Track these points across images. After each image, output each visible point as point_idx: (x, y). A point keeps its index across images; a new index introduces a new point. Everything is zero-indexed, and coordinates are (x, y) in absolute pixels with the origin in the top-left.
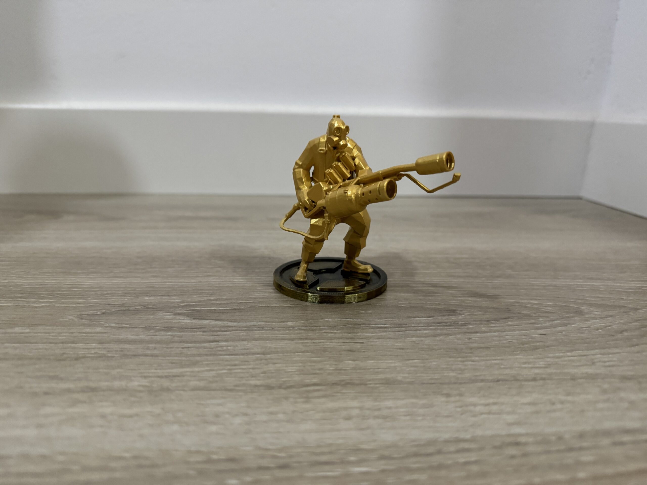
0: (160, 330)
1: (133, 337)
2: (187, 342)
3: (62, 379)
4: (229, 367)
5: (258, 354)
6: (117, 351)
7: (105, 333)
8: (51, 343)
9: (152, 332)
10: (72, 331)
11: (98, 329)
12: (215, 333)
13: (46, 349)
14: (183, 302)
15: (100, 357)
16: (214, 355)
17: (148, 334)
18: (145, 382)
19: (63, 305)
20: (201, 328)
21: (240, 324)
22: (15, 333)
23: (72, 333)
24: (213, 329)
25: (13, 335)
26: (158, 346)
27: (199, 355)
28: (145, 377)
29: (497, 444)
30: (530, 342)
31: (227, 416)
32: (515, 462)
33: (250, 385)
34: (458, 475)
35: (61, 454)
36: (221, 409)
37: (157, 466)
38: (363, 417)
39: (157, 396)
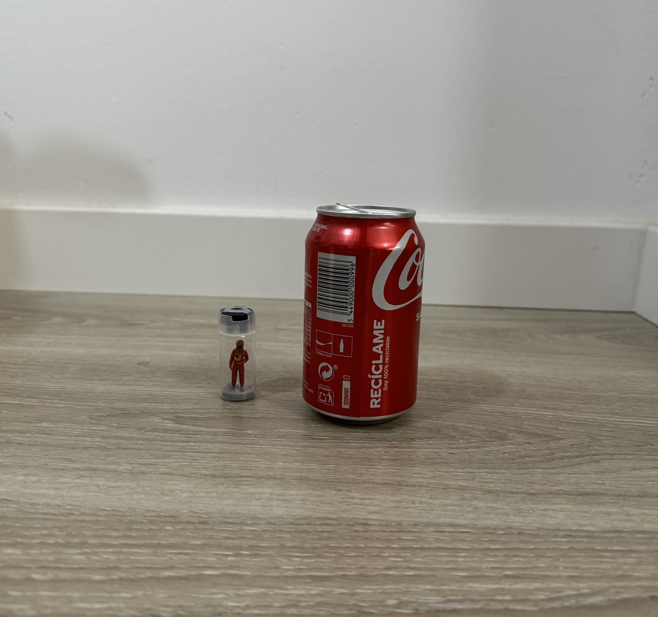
0: (148, 431)
1: (128, 435)
2: (166, 441)
3: (73, 461)
4: (190, 461)
5: (216, 453)
6: (114, 444)
7: (107, 431)
8: (67, 436)
9: (142, 432)
11: (103, 428)
12: (189, 436)
13: (64, 440)
14: (171, 409)
15: (101, 448)
16: (182, 452)
17: (140, 433)
18: (129, 467)
19: (79, 407)
20: (180, 431)
21: (210, 429)
22: (43, 427)
23: (84, 429)
24: (188, 433)
25: (41, 428)
26: (144, 442)
27: (172, 451)
28: (130, 464)
29: (351, 523)
30: (434, 458)
31: (178, 492)
32: (356, 534)
33: (201, 474)
34: (312, 537)
35: (69, 505)
36: (175, 487)
37: (126, 516)
38: (270, 499)
39: (135, 476)
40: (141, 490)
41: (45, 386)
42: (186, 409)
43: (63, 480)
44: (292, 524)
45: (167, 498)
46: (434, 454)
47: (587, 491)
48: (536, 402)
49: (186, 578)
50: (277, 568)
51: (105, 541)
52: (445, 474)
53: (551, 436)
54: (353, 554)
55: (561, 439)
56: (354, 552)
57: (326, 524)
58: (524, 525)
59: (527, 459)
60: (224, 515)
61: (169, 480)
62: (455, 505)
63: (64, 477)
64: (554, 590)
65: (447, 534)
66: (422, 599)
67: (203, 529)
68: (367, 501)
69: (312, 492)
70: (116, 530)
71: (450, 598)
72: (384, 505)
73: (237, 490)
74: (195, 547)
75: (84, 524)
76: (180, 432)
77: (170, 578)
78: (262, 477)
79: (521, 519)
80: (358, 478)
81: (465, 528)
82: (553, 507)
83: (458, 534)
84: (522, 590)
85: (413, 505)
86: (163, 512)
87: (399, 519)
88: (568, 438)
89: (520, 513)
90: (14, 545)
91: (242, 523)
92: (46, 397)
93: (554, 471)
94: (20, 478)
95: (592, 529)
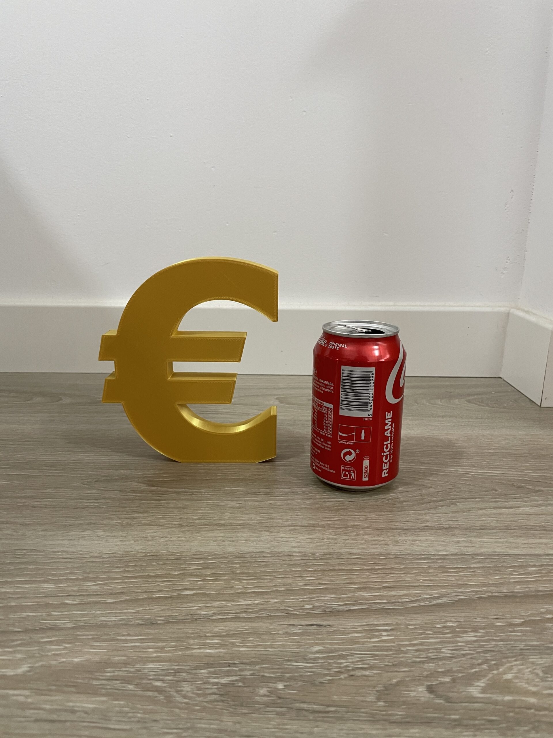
0: (129, 492)
1: (114, 496)
3: (77, 518)
4: (163, 515)
5: (180, 508)
6: (105, 504)
7: (98, 494)
8: (68, 499)
9: (124, 494)
10: (80, 492)
11: (94, 491)
12: (159, 495)
13: (66, 502)
14: (143, 474)
16: (156, 508)
17: (122, 494)
19: (73, 475)
21: (174, 490)
22: (48, 493)
24: (158, 493)
26: (127, 501)
27: (148, 508)
28: (119, 518)
29: (281, 555)
30: (339, 506)
31: (157, 538)
32: (284, 562)
33: (172, 524)
34: (254, 566)
35: (81, 551)
36: (155, 535)
37: (123, 557)
38: (223, 541)
39: (125, 528)
40: (130, 537)
41: (42, 458)
42: (154, 474)
43: (73, 533)
44: (239, 557)
45: (150, 543)
46: (338, 503)
47: (445, 526)
48: (416, 458)
49: (171, 597)
50: (232, 587)
51: (111, 575)
52: (346, 517)
53: (424, 485)
54: (283, 576)
55: (431, 487)
56: (283, 575)
57: (263, 556)
58: (399, 551)
59: (404, 503)
60: (191, 553)
61: (150, 529)
62: (352, 540)
63: (72, 531)
64: (416, 595)
65: (346, 560)
66: (328, 604)
67: (178, 564)
68: (292, 539)
69: (252, 534)
70: (117, 567)
71: (347, 602)
72: (303, 542)
73: (198, 535)
74: (174, 576)
75: (94, 564)
76: (152, 493)
77: (160, 598)
78: (216, 525)
79: (397, 548)
80: (285, 523)
81: (358, 556)
82: (420, 538)
83: (353, 560)
84: (394, 596)
85: (323, 541)
86: (149, 553)
87: (313, 551)
88: (436, 487)
89: (397, 543)
90: (47, 581)
91: (205, 558)
92: (45, 468)
93: (423, 512)
94: (40, 533)
95: (445, 553)
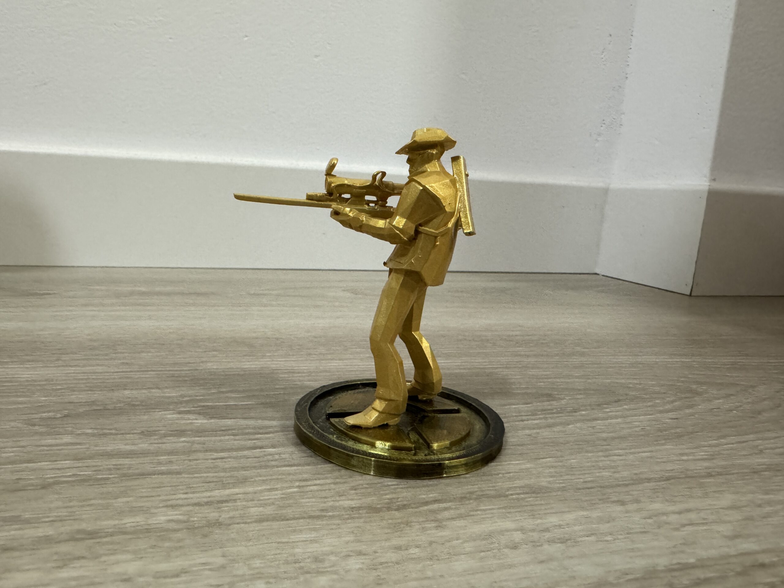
3: (27, 522)
4: (297, 484)
6: (110, 469)
7: (80, 444)
9: (155, 439)
12: (253, 437)
15: (84, 481)
16: (266, 467)
17: (151, 442)
20: (227, 430)
23: (23, 447)
24: (247, 431)
26: (173, 458)
40: (244, 569)
43: (17, 578)
